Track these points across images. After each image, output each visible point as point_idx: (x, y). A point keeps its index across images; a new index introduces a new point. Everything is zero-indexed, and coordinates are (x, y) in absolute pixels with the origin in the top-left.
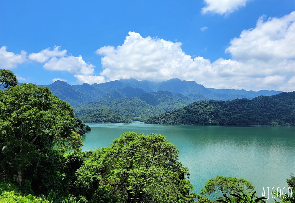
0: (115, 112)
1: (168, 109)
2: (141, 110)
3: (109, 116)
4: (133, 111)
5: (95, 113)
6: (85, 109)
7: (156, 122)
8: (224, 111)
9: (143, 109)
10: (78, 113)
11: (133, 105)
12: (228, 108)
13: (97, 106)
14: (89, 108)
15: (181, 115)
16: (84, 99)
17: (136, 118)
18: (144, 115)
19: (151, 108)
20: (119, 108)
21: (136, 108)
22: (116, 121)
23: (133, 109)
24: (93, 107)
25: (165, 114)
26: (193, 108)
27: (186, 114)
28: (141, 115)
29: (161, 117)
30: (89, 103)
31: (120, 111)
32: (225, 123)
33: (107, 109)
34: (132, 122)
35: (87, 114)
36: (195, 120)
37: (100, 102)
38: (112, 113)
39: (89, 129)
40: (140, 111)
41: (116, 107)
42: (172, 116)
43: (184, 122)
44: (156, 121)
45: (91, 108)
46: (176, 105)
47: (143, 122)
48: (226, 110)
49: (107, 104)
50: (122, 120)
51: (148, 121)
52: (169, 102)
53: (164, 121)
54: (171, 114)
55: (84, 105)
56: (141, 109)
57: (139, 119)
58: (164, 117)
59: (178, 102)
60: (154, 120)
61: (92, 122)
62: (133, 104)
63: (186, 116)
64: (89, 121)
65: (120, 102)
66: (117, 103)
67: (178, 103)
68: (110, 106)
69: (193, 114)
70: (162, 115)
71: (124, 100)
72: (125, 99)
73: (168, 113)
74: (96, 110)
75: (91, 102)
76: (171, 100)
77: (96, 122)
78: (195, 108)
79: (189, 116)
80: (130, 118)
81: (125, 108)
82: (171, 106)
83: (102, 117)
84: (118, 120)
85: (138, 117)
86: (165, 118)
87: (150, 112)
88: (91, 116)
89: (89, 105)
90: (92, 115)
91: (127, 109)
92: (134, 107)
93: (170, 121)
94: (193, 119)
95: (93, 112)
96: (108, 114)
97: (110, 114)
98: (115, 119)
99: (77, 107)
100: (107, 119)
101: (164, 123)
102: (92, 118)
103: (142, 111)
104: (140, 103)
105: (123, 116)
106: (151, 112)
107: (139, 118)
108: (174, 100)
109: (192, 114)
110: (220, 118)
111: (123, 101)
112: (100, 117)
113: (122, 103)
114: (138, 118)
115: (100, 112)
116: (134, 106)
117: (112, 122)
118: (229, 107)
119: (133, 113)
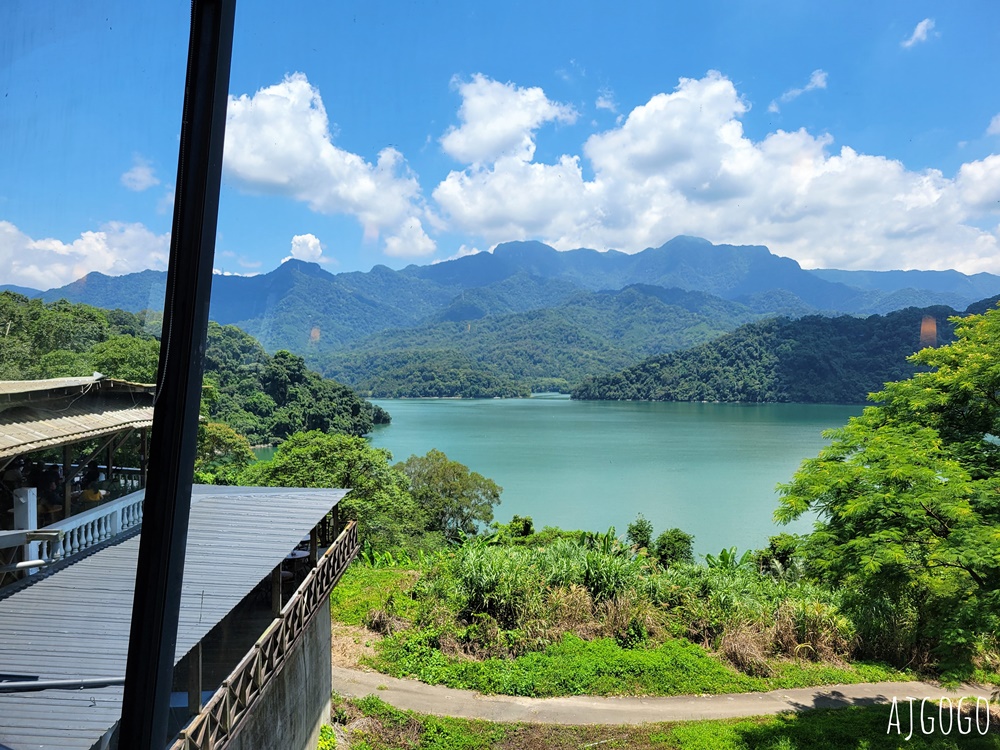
0: (475, 363)
1: (660, 348)
2: (566, 355)
3: (455, 376)
4: (537, 358)
5: (410, 366)
6: (381, 353)
7: (612, 393)
8: (857, 354)
9: (574, 350)
10: (359, 368)
11: (537, 336)
12: (872, 341)
13: (418, 341)
14: (394, 351)
15: (698, 371)
16: (377, 320)
17: (546, 380)
18: (575, 372)
19: (601, 345)
20: (492, 348)
21: (547, 347)
22: (478, 392)
23: (539, 351)
24: (405, 346)
25: (643, 366)
26: (742, 344)
27: (715, 365)
28: (563, 372)
29: (627, 378)
30: (392, 334)
31: (495, 358)
32: (856, 397)
33: (448, 352)
34: (532, 395)
35: (386, 369)
36: (745, 386)
37: (429, 328)
38: (467, 365)
39: (381, 419)
40: (560, 356)
41: (479, 345)
42: (666, 373)
43: (708, 395)
44: (610, 390)
45: (398, 348)
46: (689, 335)
47: (569, 393)
48: (863, 350)
49: (452, 335)
50: (497, 389)
51: (582, 392)
52: (664, 325)
53: (639, 390)
54: (662, 365)
55: (377, 340)
56: (565, 351)
57: (557, 384)
58: (638, 378)
59: (698, 323)
60: (605, 388)
61: (400, 395)
62: (538, 332)
63: (716, 372)
64: (391, 392)
65: (496, 328)
66: (485, 330)
67: (697, 328)
68: (462, 340)
69: (741, 365)
70: (633, 371)
71: (507, 321)
72: (512, 317)
73: (654, 365)
74: (415, 357)
75: (399, 329)
76: (673, 315)
77: (415, 396)
78: (748, 345)
79: (725, 371)
80: (525, 383)
81: (510, 347)
82: (671, 337)
83: (433, 379)
84: (483, 389)
85: (553, 376)
86: (643, 382)
87: (594, 359)
88: (397, 377)
89: (393, 341)
90: (400, 372)
91: (517, 352)
92: (539, 343)
93: (660, 391)
94: (741, 382)
95: (405, 363)
96: (454, 367)
97: (458, 368)
98: (476, 387)
99: (353, 347)
100: (448, 387)
101: (639, 399)
102: (400, 381)
103: (570, 358)
104: (561, 330)
105: (504, 375)
106: (601, 361)
107: (557, 381)
108: (680, 317)
109: (738, 365)
110: (840, 378)
111: (504, 323)
112: (426, 379)
113: (500, 332)
114: (555, 380)
115: (426, 364)
116: (541, 339)
117: (464, 396)
118: (875, 337)
119: (535, 363)
